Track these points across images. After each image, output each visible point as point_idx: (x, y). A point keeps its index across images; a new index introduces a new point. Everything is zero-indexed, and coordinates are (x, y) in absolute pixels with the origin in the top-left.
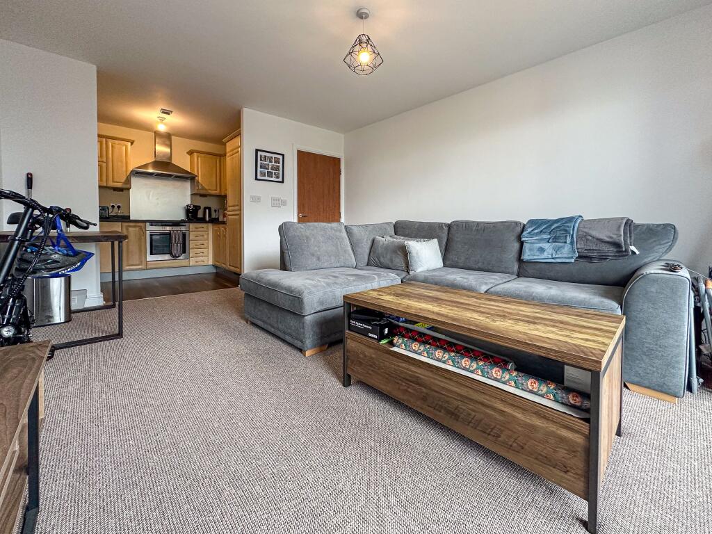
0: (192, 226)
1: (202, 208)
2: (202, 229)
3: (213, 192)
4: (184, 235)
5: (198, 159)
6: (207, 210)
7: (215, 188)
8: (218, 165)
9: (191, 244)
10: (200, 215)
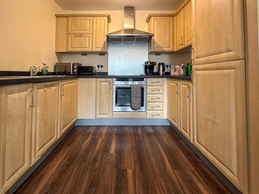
0: (149, 81)
1: (157, 64)
2: (158, 84)
3: (166, 49)
4: (142, 89)
5: (154, 22)
6: (161, 66)
7: (168, 46)
8: (171, 24)
9: (148, 97)
10: (155, 70)
